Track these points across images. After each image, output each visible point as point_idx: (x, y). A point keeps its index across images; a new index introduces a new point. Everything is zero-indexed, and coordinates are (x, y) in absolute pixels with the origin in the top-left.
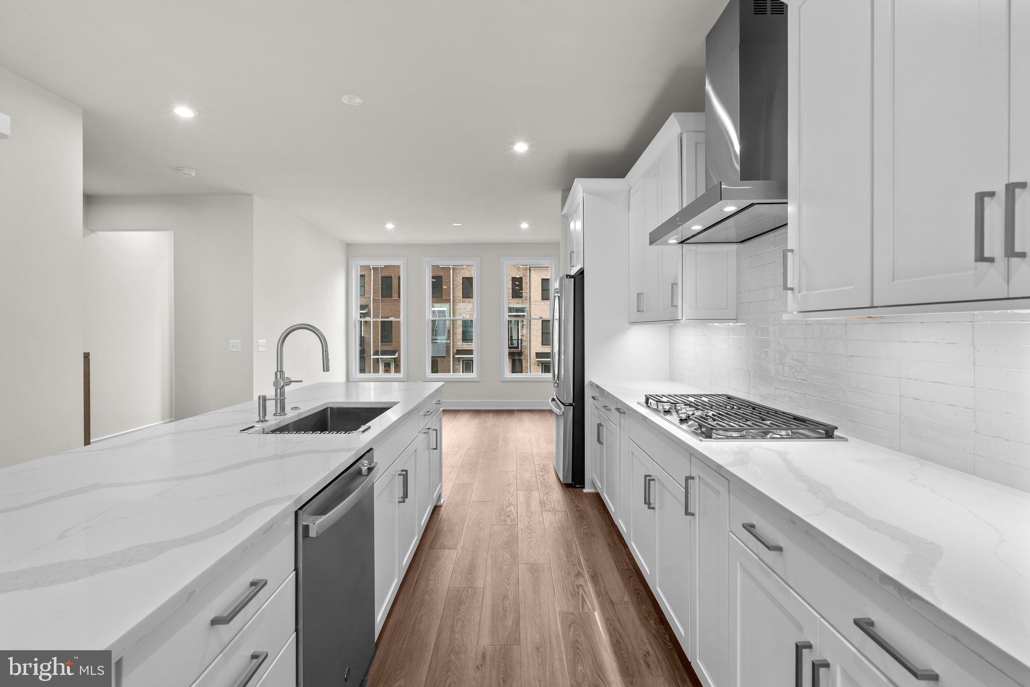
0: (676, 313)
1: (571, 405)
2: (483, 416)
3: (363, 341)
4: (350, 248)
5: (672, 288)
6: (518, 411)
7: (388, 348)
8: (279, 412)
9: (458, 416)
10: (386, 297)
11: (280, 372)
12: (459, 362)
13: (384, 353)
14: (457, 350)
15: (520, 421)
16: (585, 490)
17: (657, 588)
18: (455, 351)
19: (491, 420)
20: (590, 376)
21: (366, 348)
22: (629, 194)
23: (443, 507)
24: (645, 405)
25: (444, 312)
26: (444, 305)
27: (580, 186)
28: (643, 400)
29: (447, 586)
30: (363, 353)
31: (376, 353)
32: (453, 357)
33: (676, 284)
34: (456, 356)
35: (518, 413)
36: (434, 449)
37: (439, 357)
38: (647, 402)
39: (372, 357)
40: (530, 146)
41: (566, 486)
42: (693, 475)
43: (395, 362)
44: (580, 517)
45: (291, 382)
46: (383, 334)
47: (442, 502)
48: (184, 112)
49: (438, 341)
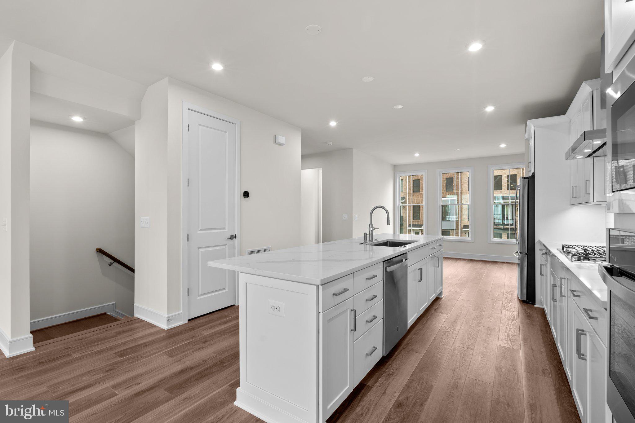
0: (589, 198)
1: (526, 254)
2: (475, 263)
3: (401, 218)
4: (396, 168)
5: (586, 183)
6: (501, 262)
7: (417, 223)
8: (370, 240)
9: (458, 261)
10: (417, 192)
11: (371, 225)
12: (465, 233)
13: (414, 226)
14: (464, 226)
15: (500, 268)
16: (535, 306)
17: (558, 344)
18: (462, 226)
19: (479, 266)
20: (539, 236)
21: (404, 223)
22: (570, 124)
23: (442, 299)
24: (562, 251)
25: (454, 200)
26: (454, 196)
27: (532, 124)
28: (561, 248)
29: (441, 325)
30: (401, 225)
31: (410, 226)
32: (461, 229)
33: (589, 181)
34: (463, 229)
35: (501, 264)
36: (437, 267)
37: (451, 230)
38: (563, 248)
39: (408, 228)
40: (495, 108)
41: (522, 302)
42: (565, 277)
43: (422, 232)
44: (528, 316)
45: (375, 229)
46: (414, 215)
47: (442, 296)
48: (333, 124)
49: (451, 219)
